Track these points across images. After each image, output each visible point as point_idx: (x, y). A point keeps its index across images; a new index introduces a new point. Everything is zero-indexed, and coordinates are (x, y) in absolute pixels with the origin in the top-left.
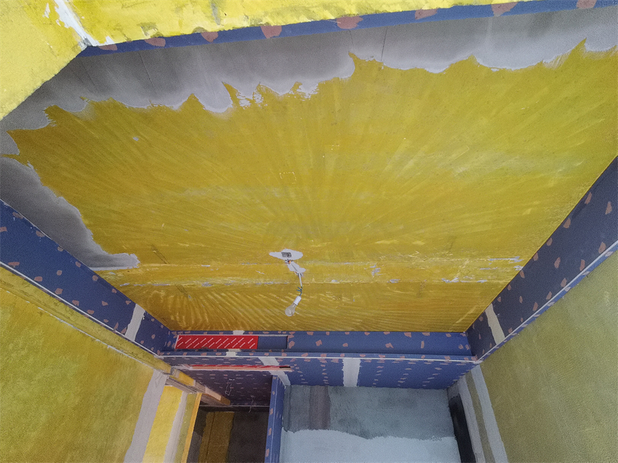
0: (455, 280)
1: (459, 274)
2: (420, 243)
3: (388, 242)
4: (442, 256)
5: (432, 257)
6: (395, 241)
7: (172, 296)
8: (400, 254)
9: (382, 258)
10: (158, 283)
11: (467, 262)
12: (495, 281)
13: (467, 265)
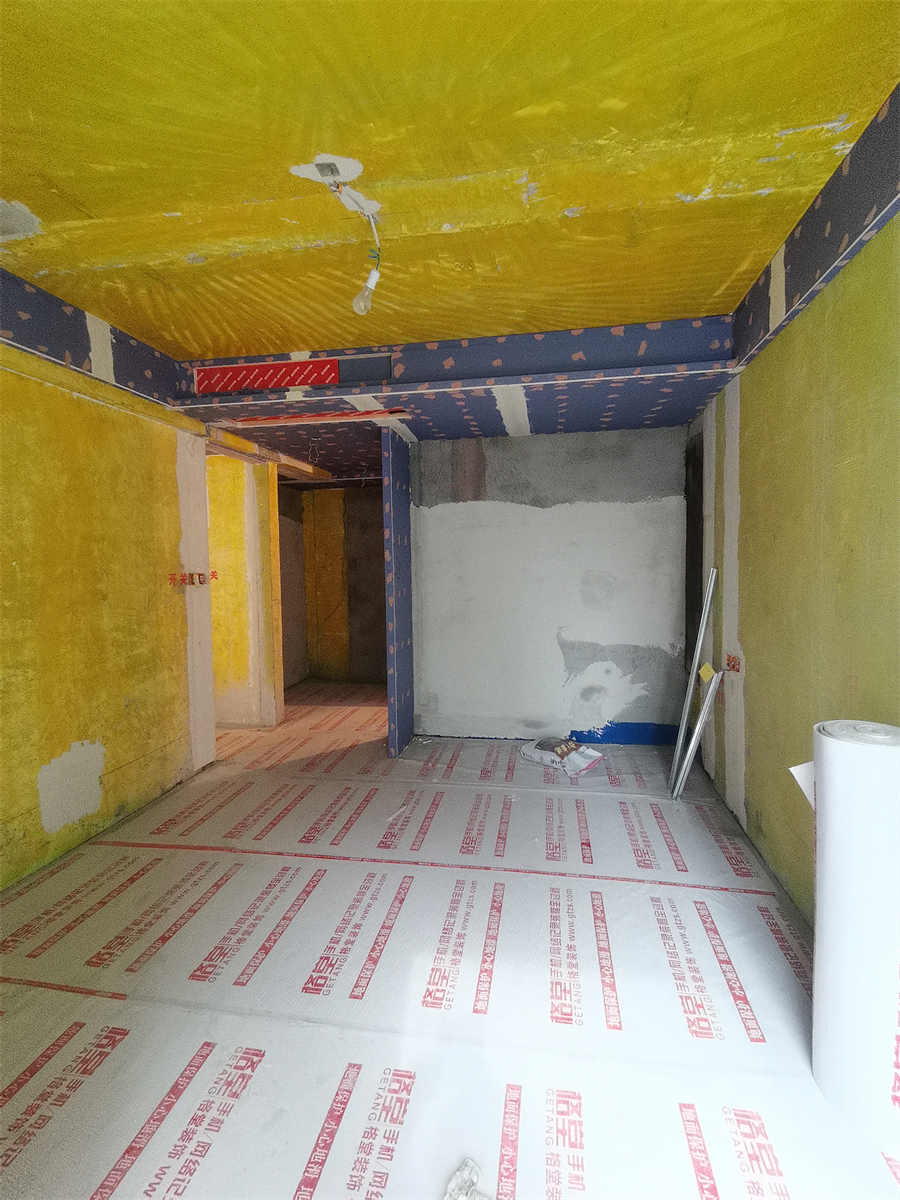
0: (706, 194)
1: (712, 179)
2: (615, 104)
3: (543, 110)
4: (672, 134)
5: (648, 139)
6: (558, 105)
7: (144, 291)
8: (575, 141)
9: (537, 154)
10: (100, 264)
11: (728, 147)
12: (791, 190)
13: (729, 153)
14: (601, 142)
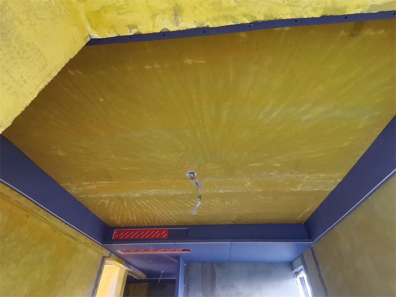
0: (299, 189)
2: (277, 165)
3: (257, 165)
4: (291, 173)
5: (285, 174)
6: (262, 164)
7: (114, 203)
8: (264, 173)
9: (253, 175)
10: (105, 194)
11: (307, 177)
12: (324, 189)
14: (271, 173)
